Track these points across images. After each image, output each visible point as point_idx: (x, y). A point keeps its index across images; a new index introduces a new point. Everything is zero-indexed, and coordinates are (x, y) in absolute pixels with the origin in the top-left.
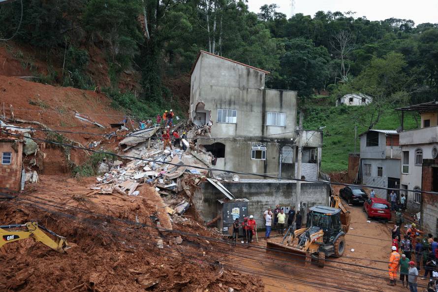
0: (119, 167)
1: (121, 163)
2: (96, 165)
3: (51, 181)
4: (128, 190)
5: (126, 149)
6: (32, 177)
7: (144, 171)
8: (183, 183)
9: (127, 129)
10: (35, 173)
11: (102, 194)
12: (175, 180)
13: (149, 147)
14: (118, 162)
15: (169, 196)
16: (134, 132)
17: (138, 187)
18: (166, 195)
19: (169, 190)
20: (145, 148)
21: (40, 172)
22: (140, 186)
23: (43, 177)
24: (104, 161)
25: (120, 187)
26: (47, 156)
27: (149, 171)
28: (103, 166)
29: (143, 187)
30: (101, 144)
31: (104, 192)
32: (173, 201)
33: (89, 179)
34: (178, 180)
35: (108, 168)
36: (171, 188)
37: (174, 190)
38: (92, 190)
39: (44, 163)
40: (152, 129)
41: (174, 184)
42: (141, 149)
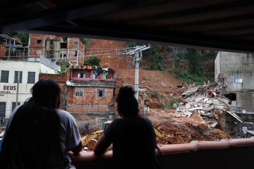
0: (182, 105)
1: (183, 103)
2: (172, 104)
3: (154, 111)
4: (187, 116)
5: (185, 97)
6: (147, 109)
7: (194, 107)
8: (214, 113)
9: (185, 88)
10: (148, 107)
11: (176, 117)
12: (210, 112)
13: (196, 96)
14: (182, 103)
15: (207, 119)
16: (188, 89)
17: (192, 114)
18: (205, 119)
19: (207, 116)
20: (194, 96)
21: (150, 108)
22: (193, 114)
23: (151, 110)
24: (175, 102)
25: (184, 114)
26: (152, 101)
27: (197, 107)
28: (175, 105)
29: (194, 115)
30: (173, 95)
31: (177, 116)
32: (209, 122)
33: (170, 110)
34: (211, 112)
35: (177, 106)
36: (208, 115)
37: (210, 116)
38: (171, 115)
39: (151, 104)
40: (196, 87)
41: (209, 114)
42: (192, 97)
